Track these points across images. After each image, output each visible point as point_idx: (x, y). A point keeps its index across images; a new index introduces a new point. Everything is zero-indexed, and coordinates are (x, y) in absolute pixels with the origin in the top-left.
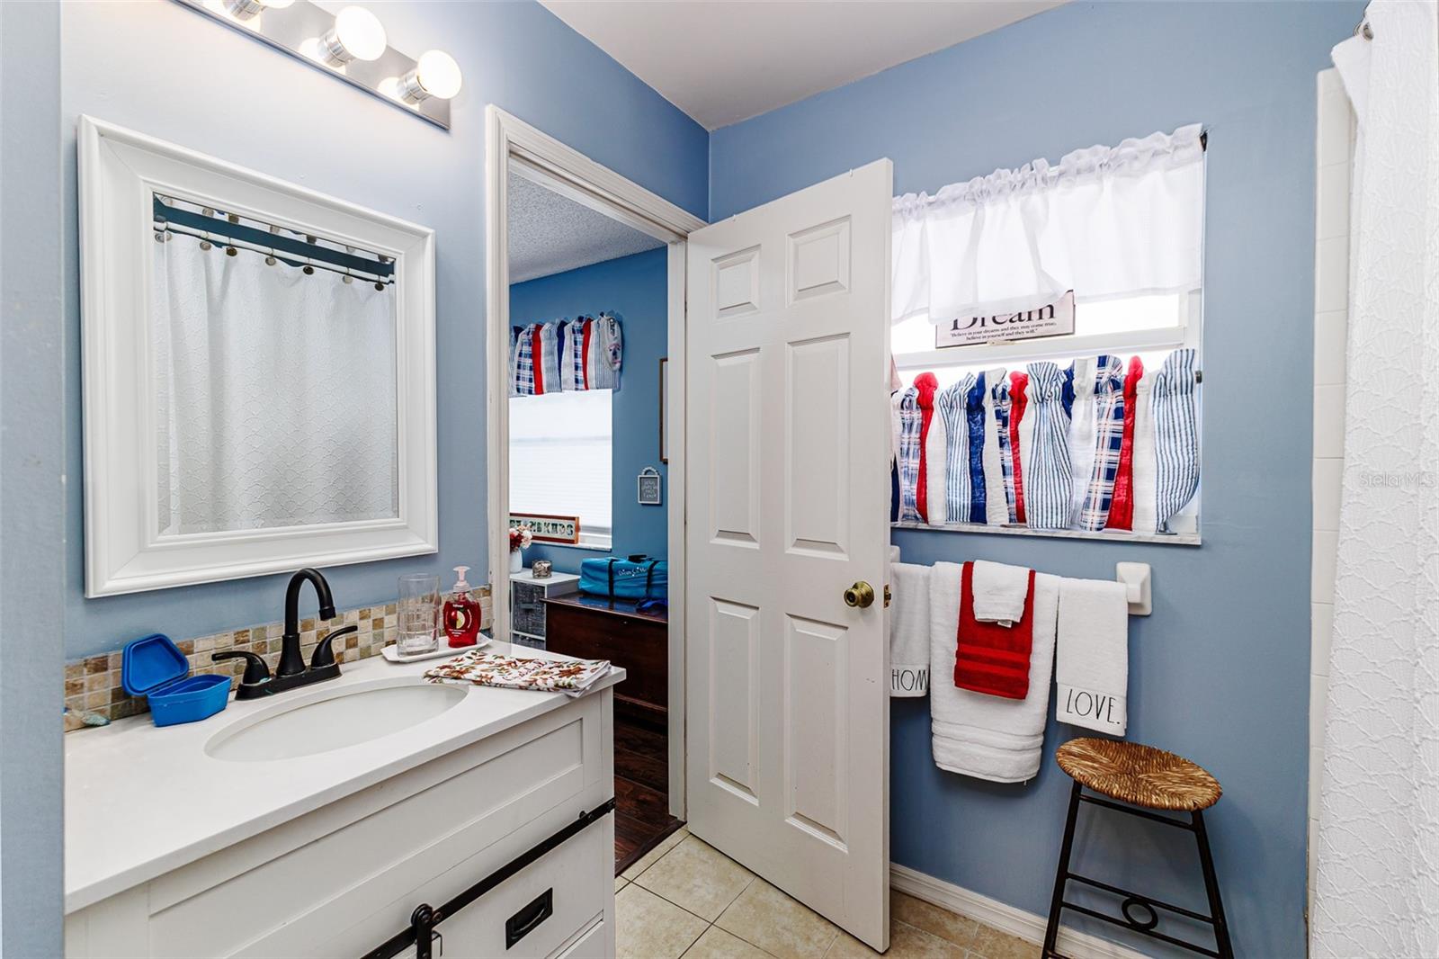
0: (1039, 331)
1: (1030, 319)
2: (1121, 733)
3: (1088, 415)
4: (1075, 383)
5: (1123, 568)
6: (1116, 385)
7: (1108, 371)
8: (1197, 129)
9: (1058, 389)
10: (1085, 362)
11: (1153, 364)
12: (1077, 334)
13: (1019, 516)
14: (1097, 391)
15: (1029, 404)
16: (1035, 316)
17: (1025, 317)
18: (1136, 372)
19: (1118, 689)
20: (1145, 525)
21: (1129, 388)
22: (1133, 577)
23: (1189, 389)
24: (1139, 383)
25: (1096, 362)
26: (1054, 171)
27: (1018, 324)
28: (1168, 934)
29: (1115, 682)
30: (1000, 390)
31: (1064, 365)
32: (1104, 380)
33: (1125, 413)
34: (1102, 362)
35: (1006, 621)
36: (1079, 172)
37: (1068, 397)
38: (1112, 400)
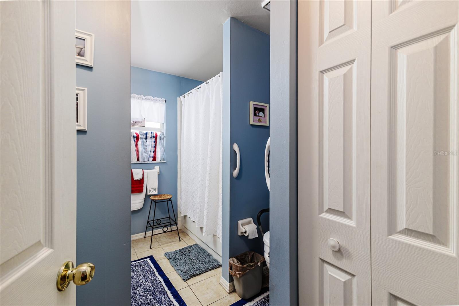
0: (139, 125)
1: (137, 122)
2: (157, 193)
3: (149, 142)
4: (148, 136)
5: (155, 167)
6: (154, 137)
7: (152, 135)
8: (165, 99)
9: (145, 136)
10: (149, 132)
11: (159, 134)
12: (146, 127)
13: (138, 160)
14: (151, 137)
15: (140, 139)
16: (138, 122)
17: (136, 122)
18: (157, 136)
19: (157, 187)
20: (158, 160)
21: (156, 137)
22: (157, 169)
23: (163, 139)
24: (157, 137)
25: (150, 133)
26: (144, 98)
27: (135, 123)
28: (163, 223)
29: (156, 186)
30: (134, 136)
31: (145, 132)
32: (152, 136)
33: (155, 142)
34: (152, 133)
35: (139, 179)
36: (148, 99)
37: (146, 138)
38: (153, 139)
